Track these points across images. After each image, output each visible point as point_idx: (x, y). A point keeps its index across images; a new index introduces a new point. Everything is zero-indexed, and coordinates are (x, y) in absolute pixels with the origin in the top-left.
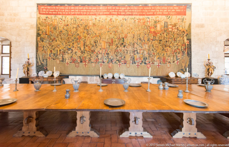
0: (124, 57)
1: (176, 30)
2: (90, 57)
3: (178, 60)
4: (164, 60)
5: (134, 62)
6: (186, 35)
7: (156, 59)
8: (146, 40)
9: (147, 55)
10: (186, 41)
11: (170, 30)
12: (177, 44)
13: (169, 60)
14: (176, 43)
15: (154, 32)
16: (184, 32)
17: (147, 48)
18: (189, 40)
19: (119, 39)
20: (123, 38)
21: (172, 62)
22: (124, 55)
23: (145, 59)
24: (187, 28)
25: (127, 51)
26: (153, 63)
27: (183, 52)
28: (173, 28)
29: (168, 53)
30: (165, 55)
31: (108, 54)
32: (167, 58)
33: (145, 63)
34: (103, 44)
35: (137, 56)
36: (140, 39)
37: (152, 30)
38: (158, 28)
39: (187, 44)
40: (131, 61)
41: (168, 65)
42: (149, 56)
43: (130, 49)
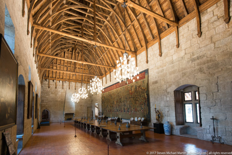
0: (121, 108)
1: (140, 90)
3: (143, 109)
4: (136, 110)
5: (124, 112)
6: (146, 92)
7: (132, 109)
8: (128, 98)
9: (129, 107)
10: (146, 96)
11: (138, 90)
12: (141, 99)
13: (138, 110)
14: (141, 98)
15: (131, 93)
16: (144, 90)
17: (129, 102)
18: (148, 95)
19: (119, 99)
20: (121, 99)
21: (139, 111)
23: (128, 109)
24: (146, 87)
26: (131, 112)
27: (144, 103)
28: (139, 88)
29: (138, 105)
30: (136, 106)
31: (117, 107)
32: (137, 108)
33: (128, 112)
34: (115, 103)
35: (126, 108)
36: (126, 98)
37: (130, 92)
38: (133, 90)
39: (146, 97)
41: (138, 112)
42: (130, 108)
43: (123, 104)
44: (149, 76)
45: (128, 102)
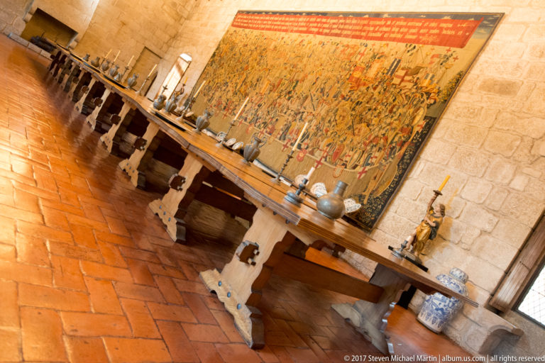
0: (277, 120)
1: (410, 85)
2: (237, 103)
3: (368, 168)
4: (336, 154)
5: (284, 137)
6: (429, 106)
7: (323, 144)
8: (331, 96)
9: (312, 130)
10: (419, 122)
11: (396, 81)
12: (390, 124)
13: (348, 159)
14: (388, 121)
15: (358, 80)
16: (428, 94)
17: (323, 113)
18: (431, 123)
19: (291, 81)
20: (297, 82)
21: (349, 166)
22: (279, 116)
23: (305, 136)
24: (444, 84)
25: (288, 109)
26: (312, 153)
27: (392, 149)
28: (407, 78)
29: (357, 139)
30: (348, 142)
31: (259, 106)
32: (346, 150)
33: (300, 147)
34: (264, 87)
35: (297, 126)
36: (322, 91)
37: (357, 75)
38: (372, 73)
39: (417, 129)
40: (281, 133)
41: (339, 169)
42: (315, 134)
43: (295, 106)
44: (488, 48)
45: (322, 110)
